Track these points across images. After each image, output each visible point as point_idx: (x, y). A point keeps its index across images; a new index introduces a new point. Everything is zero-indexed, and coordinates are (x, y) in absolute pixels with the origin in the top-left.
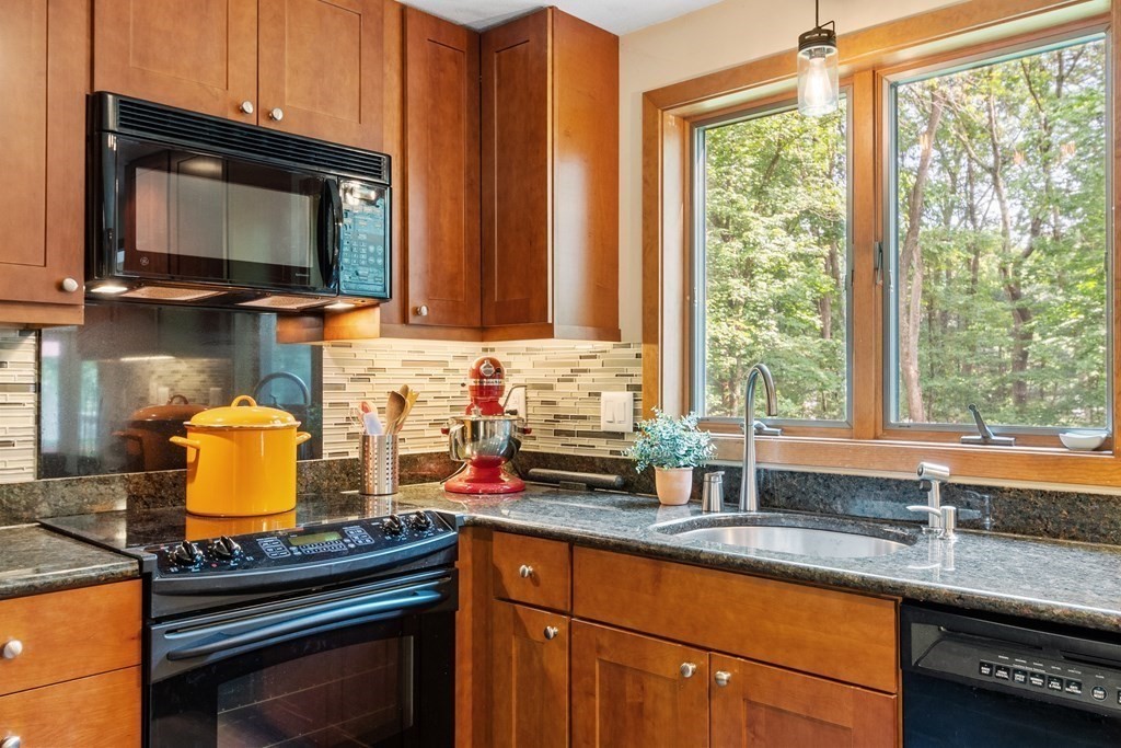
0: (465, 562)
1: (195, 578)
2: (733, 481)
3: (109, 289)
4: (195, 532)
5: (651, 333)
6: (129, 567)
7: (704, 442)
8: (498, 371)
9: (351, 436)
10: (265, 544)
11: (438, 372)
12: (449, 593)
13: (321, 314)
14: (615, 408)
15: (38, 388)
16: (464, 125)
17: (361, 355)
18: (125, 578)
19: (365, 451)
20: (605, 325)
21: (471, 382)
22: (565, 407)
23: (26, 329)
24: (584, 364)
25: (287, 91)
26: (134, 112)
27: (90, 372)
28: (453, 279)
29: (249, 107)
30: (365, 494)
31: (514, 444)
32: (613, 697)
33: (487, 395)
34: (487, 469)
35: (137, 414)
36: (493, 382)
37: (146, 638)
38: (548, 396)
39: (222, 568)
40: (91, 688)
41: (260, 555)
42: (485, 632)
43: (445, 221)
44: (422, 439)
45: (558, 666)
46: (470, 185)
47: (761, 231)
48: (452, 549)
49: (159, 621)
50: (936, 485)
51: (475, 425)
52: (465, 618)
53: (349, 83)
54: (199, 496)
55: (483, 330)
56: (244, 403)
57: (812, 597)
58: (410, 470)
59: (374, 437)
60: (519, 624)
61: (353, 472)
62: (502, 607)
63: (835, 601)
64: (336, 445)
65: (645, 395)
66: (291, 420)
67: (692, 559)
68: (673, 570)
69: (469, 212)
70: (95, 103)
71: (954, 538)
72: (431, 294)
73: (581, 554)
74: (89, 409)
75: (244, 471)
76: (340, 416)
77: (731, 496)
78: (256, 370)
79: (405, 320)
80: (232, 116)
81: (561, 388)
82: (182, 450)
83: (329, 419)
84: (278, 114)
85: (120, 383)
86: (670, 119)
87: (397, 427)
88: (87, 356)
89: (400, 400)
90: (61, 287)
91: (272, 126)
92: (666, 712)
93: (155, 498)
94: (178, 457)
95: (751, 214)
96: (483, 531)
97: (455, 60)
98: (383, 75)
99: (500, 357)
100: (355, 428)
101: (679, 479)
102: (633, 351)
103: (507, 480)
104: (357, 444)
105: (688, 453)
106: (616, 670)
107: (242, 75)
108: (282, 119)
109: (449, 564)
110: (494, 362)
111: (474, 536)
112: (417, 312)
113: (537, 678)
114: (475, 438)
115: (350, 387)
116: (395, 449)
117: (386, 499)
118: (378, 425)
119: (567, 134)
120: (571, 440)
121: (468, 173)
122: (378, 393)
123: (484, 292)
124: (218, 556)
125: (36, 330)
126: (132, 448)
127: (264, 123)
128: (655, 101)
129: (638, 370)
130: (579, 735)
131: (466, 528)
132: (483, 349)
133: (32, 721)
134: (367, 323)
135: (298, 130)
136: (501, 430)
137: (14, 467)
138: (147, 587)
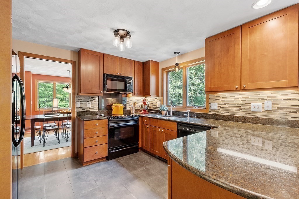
0: (140, 120)
1: (112, 119)
2: (169, 112)
3: (105, 92)
4: (113, 116)
5: (162, 96)
6: (107, 118)
7: (167, 108)
8: (146, 100)
9: (130, 107)
10: (119, 117)
11: (140, 100)
12: (138, 123)
13: (126, 94)
14: (159, 104)
15: (98, 102)
16: (142, 73)
17: (131, 98)
18: (106, 119)
19: (131, 109)
20: (158, 95)
21: (143, 101)
22: (154, 104)
23: (97, 96)
24: (156, 99)
25: (122, 71)
26: (107, 75)
27: (103, 100)
28: (140, 90)
29: (118, 73)
30: (131, 113)
31: (147, 108)
32: (153, 133)
33: (145, 103)
34: (145, 111)
35: (108, 104)
36: (145, 101)
37: (108, 125)
38: (152, 103)
39: (115, 119)
40: (104, 128)
41: (119, 118)
42: (142, 127)
43: (139, 84)
44: (138, 107)
45: (149, 131)
46: (142, 80)
47: (195, 79)
48: (139, 119)
49: (109, 123)
50: (188, 113)
51: (143, 106)
52: (140, 126)
53: (129, 70)
54: (114, 113)
55: (144, 96)
56: (118, 103)
57: (170, 122)
58: (136, 111)
59: (132, 107)
60: (145, 127)
61: (130, 111)
62: (143, 125)
63: (172, 123)
64: (128, 108)
65: (162, 103)
66: (123, 105)
67: (160, 119)
68: (159, 120)
69: (142, 82)
70: (104, 74)
71: (189, 118)
72: (138, 92)
73: (151, 119)
74: (103, 105)
75: (118, 110)
76: (129, 105)
77: (169, 114)
78: (121, 100)
79: (135, 95)
80: (117, 75)
81: (153, 102)
82: (112, 108)
83: (127, 105)
84: (121, 74)
85: (106, 101)
86: (165, 71)
87: (134, 106)
88: (102, 98)
89: (135, 103)
90: (101, 92)
91: (121, 75)
92: (158, 135)
93: (109, 113)
94: (111, 109)
95: (194, 77)
96: (142, 117)
97: (141, 66)
98: (132, 68)
99: (146, 98)
100: (130, 106)
101: (164, 112)
102: (160, 98)
103: (147, 112)
104: (130, 108)
105: (165, 109)
106: (154, 131)
107: (118, 70)
108: (122, 74)
109: (138, 120)
110: (145, 99)
111: (141, 118)
112: (136, 94)
113: (147, 132)
114: (143, 108)
115: (130, 102)
116: (134, 109)
117: (133, 113)
118: (132, 106)
119: (153, 74)
120: (154, 108)
121: (142, 78)
122: (132, 102)
123: (144, 91)
124: (115, 118)
125: (98, 96)
126: (107, 108)
127: (120, 75)
128: (163, 70)
129: (161, 100)
130: (150, 137)
131: (140, 116)
132: (144, 98)
133: (99, 131)
134: (131, 95)
135: (123, 75)
136: (146, 107)
137: (96, 109)
138: (108, 120)
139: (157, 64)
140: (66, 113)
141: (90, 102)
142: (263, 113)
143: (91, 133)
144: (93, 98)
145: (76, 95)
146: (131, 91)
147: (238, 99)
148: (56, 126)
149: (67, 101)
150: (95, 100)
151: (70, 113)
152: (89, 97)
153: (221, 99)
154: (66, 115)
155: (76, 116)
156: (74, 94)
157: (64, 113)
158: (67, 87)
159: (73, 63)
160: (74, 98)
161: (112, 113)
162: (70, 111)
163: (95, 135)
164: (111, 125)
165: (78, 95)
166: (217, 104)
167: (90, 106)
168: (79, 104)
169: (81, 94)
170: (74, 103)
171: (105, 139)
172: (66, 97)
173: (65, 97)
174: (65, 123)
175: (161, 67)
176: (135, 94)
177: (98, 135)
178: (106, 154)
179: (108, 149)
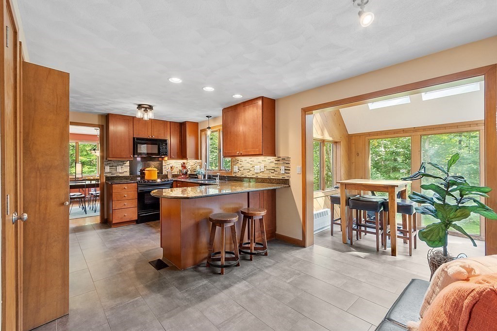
1: (142, 183)
2: (205, 176)
5: (202, 159)
8: (184, 164)
9: (166, 172)
10: (151, 181)
13: (162, 158)
14: (198, 168)
15: (130, 166)
17: (167, 162)
18: (135, 183)
19: (168, 173)
20: (197, 158)
21: (181, 165)
24: (195, 163)
25: (155, 134)
26: (138, 139)
28: (177, 153)
29: (150, 136)
30: (167, 178)
33: (184, 166)
40: (133, 192)
43: (176, 146)
44: (175, 172)
48: (172, 183)
49: (139, 187)
51: (181, 170)
53: (163, 132)
54: (146, 177)
55: (182, 159)
56: (151, 168)
58: (174, 176)
61: (166, 176)
64: (164, 173)
65: (201, 166)
66: (157, 169)
70: (134, 138)
72: (174, 155)
73: (183, 183)
75: (150, 175)
76: (165, 169)
77: (204, 178)
80: (149, 138)
82: (144, 172)
84: (154, 136)
87: (172, 171)
89: (171, 167)
90: (131, 156)
91: (153, 138)
96: (176, 181)
97: (177, 127)
98: (167, 130)
99: (185, 162)
100: (167, 170)
101: (200, 176)
102: (200, 161)
105: (202, 173)
107: (150, 132)
114: (181, 172)
115: (166, 166)
116: (172, 173)
117: (170, 177)
118: (169, 170)
119: (190, 136)
124: (145, 182)
125: (129, 160)
128: (202, 131)
129: (200, 163)
131: (174, 181)
132: (182, 161)
133: (127, 194)
134: (166, 158)
135: (156, 138)
136: (185, 171)
137: (128, 174)
138: (138, 184)
139: (196, 124)
140: (93, 180)
141: (120, 167)
142: (261, 174)
143: (119, 196)
144: (123, 162)
145: (105, 160)
146: (166, 155)
147: (248, 163)
148: (81, 195)
149: (94, 165)
150: (125, 165)
151: (97, 180)
152: (119, 161)
153: (240, 163)
154: (93, 182)
155: (104, 181)
156: (102, 157)
157: (91, 180)
158: (94, 150)
159: (101, 127)
160: (102, 163)
161: (144, 178)
162: (99, 178)
163: (124, 198)
164: (140, 189)
165: (106, 159)
166: (237, 167)
167: (120, 171)
168: (107, 169)
169: (110, 159)
170: (102, 169)
171: (135, 203)
172: (91, 160)
173: (89, 160)
174: (93, 191)
175: (200, 128)
176: (171, 158)
177: (126, 198)
178: (135, 217)
179: (138, 212)
